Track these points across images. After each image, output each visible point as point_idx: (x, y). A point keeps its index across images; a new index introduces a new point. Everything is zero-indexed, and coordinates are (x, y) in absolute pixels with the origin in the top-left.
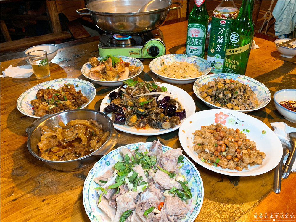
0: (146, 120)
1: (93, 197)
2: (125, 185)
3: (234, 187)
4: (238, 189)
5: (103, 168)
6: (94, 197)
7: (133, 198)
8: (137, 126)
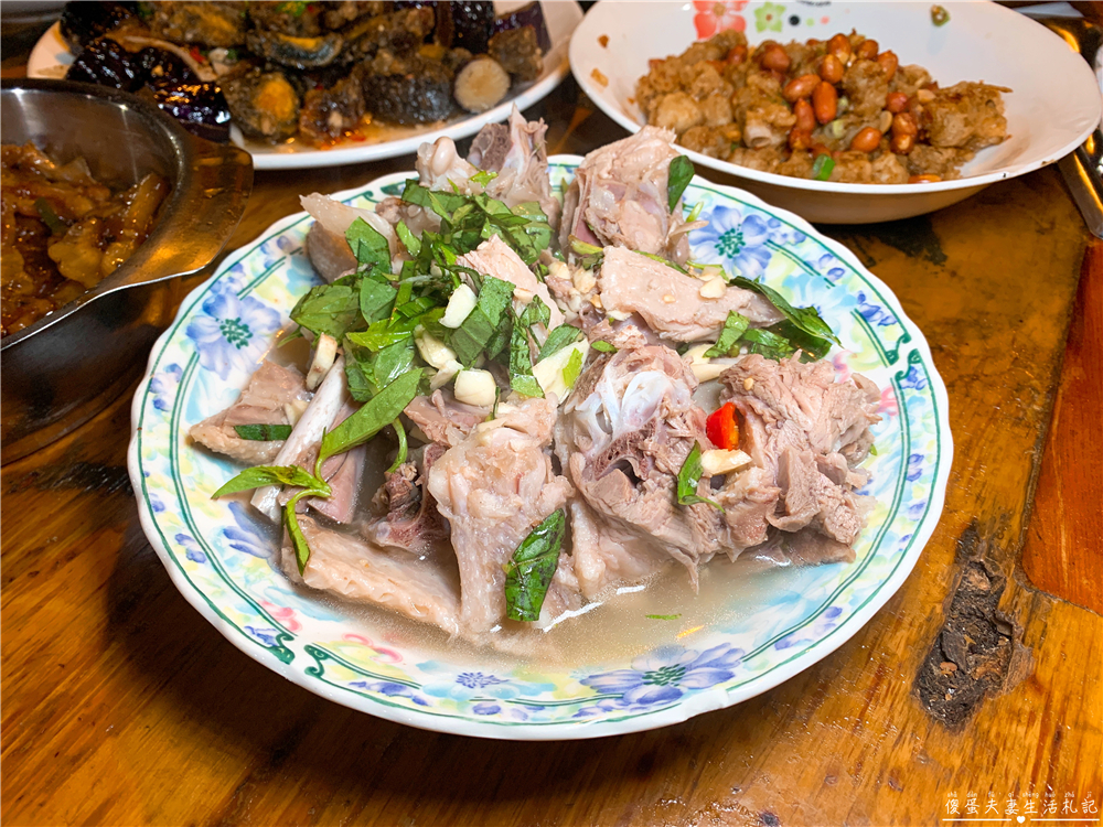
0: (351, 91)
1: (233, 542)
2: (437, 396)
3: (938, 268)
4: (961, 273)
5: (219, 365)
6: (240, 543)
7: (538, 443)
8: (313, 134)
